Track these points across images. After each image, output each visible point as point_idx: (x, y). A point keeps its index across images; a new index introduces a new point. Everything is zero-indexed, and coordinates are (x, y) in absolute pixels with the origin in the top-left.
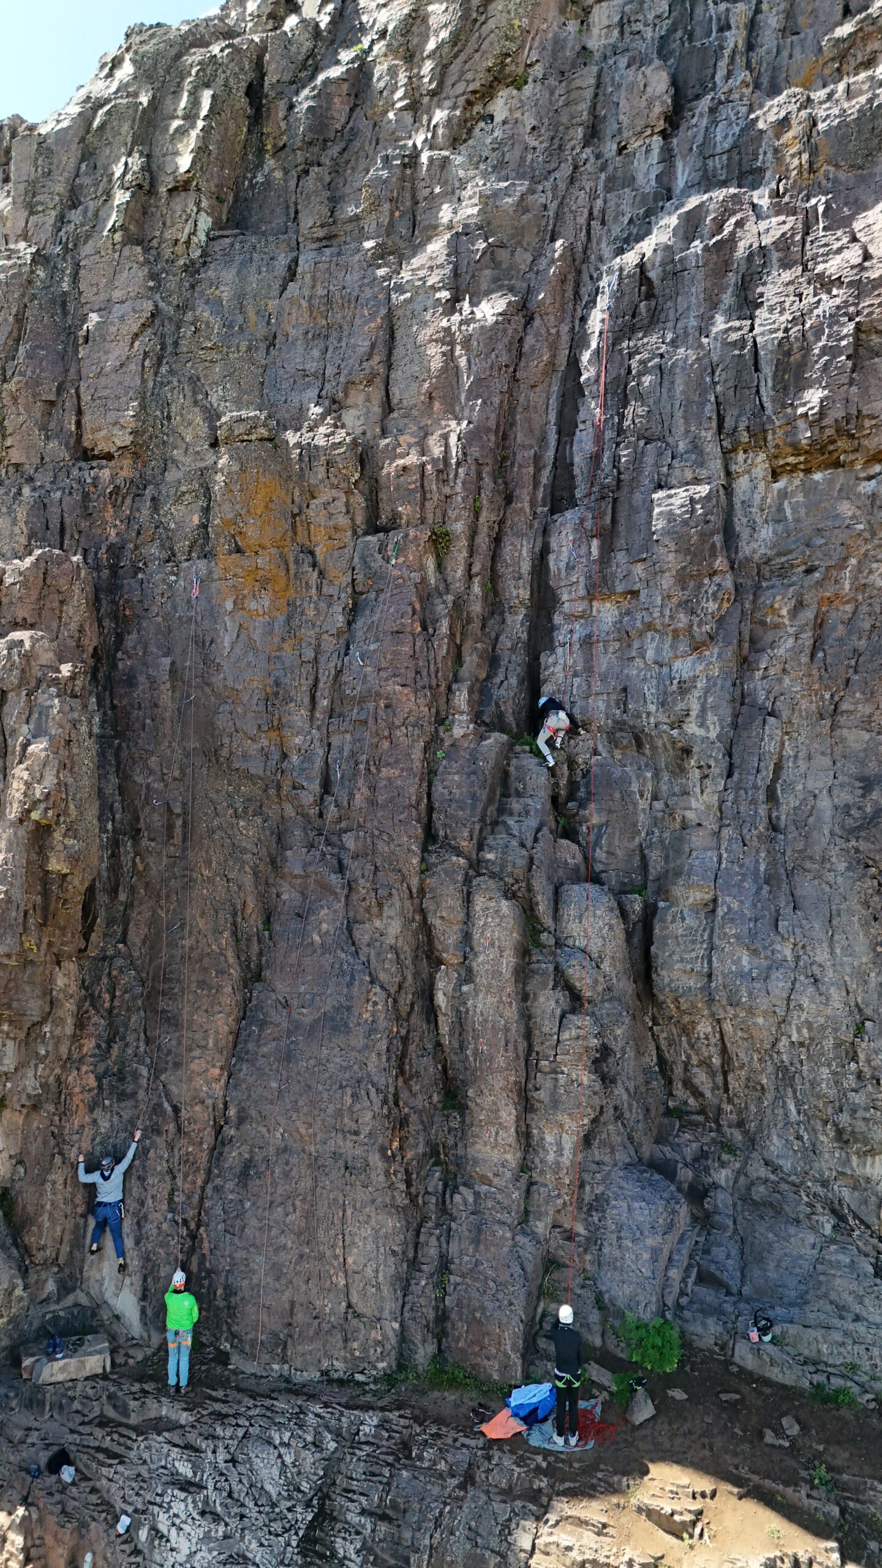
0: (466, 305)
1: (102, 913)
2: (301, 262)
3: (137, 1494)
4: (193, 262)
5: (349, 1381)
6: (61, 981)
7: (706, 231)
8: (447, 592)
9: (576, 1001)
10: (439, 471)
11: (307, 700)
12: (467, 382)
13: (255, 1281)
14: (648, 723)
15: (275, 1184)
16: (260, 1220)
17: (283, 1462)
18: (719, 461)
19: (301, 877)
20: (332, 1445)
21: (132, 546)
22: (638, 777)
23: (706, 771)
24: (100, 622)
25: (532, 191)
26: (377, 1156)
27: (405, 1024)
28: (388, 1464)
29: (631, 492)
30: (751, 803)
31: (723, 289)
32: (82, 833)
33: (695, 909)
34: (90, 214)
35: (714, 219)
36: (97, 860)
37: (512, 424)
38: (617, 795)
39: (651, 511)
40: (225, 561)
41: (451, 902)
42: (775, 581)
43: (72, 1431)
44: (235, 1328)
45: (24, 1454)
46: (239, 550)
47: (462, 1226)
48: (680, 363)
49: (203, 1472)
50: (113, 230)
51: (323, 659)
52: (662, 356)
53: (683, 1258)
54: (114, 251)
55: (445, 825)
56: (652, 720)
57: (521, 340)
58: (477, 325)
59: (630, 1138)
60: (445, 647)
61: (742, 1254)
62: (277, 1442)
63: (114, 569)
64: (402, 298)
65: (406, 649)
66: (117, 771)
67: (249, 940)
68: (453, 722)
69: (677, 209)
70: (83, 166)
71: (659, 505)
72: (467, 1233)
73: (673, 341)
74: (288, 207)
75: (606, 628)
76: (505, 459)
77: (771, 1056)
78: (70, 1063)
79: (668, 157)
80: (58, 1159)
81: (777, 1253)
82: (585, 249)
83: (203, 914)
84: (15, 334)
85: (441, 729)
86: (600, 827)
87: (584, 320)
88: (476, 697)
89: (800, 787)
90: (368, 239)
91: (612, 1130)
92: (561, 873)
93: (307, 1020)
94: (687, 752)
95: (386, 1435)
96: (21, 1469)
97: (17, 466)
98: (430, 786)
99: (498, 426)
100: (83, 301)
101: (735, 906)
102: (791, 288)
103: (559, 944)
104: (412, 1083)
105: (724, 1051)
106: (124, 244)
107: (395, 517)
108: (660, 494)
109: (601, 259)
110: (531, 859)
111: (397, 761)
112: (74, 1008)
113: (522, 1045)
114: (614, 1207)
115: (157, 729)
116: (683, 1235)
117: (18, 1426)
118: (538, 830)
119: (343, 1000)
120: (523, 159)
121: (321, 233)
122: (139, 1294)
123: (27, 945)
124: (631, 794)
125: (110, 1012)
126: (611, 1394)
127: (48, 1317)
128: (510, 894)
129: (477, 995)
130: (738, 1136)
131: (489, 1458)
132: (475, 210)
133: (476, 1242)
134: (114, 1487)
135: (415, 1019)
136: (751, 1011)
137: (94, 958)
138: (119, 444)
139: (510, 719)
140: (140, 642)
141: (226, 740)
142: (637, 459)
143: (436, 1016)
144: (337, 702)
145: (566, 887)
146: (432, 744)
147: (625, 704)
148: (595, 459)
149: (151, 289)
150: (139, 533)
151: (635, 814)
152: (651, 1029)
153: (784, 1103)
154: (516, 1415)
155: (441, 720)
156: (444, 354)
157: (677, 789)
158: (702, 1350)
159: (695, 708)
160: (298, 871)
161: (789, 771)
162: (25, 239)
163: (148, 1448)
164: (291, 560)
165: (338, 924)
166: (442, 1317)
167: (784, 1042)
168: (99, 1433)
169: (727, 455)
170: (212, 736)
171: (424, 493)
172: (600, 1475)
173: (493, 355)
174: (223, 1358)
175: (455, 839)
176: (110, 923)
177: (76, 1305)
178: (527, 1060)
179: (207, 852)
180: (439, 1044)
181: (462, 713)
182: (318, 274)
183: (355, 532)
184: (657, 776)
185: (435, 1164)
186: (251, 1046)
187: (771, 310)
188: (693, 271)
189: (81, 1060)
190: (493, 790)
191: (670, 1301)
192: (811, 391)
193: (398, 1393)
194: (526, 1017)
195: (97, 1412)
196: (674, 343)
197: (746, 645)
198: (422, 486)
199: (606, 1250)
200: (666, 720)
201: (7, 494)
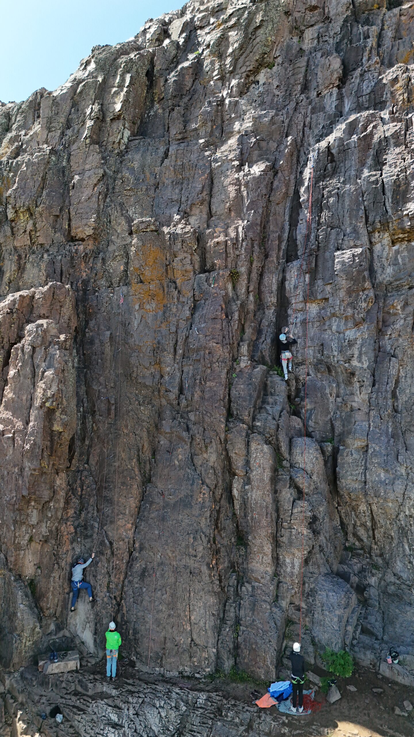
0: (246, 167)
1: (78, 450)
2: (170, 149)
3: (92, 729)
4: (121, 151)
5: (192, 677)
6: (58, 482)
7: (359, 131)
8: (238, 299)
9: (300, 494)
10: (234, 244)
11: (172, 350)
12: (247, 202)
13: (147, 627)
14: (333, 361)
15: (157, 580)
16: (150, 597)
17: (161, 716)
18: (366, 237)
19: (169, 433)
20: (184, 708)
21: (93, 280)
22: (329, 386)
23: (362, 383)
24: (78, 315)
25: (277, 115)
26: (205, 567)
27: (218, 504)
28: (211, 718)
29: (325, 252)
30: (384, 399)
31: (367, 157)
32: (69, 413)
33: (357, 450)
34: (75, 131)
35: (363, 125)
36: (76, 425)
37: (268, 222)
38: (319, 395)
39: (334, 261)
40: (135, 287)
41: (240, 446)
42: (394, 293)
43: (62, 697)
44: (138, 650)
45: (39, 708)
46: (141, 282)
47: (246, 603)
48: (347, 192)
49: (123, 719)
50: (86, 138)
51: (179, 331)
52: (338, 189)
53: (354, 621)
54: (86, 147)
55: (237, 409)
56: (336, 359)
57: (272, 183)
58: (251, 176)
59: (327, 561)
60: (236, 325)
61: (383, 619)
62: (158, 706)
63: (85, 291)
64: (217, 165)
65: (218, 326)
66: (85, 384)
67: (145, 463)
68: (240, 360)
69: (345, 121)
70: (73, 110)
71: (338, 258)
72: (248, 606)
73: (344, 182)
74: (164, 125)
75: (313, 316)
76: (264, 237)
77: (396, 522)
78: (63, 520)
79: (341, 98)
80: (56, 566)
81: (401, 620)
82: (302, 141)
83: (124, 451)
84: (41, 186)
85: (235, 363)
86: (311, 410)
87: (301, 173)
88: (251, 348)
89: (408, 391)
90: (201, 139)
91: (318, 557)
92: (292, 432)
93: (172, 502)
94: (353, 374)
95: (210, 704)
96: (38, 715)
97: (42, 245)
98: (229, 390)
99: (261, 222)
100: (72, 170)
101: (377, 448)
102: (400, 156)
103: (291, 466)
104: (222, 532)
105: (373, 519)
106: (90, 144)
107: (213, 265)
108: (338, 253)
109: (309, 145)
110: (278, 425)
111: (214, 379)
112: (64, 494)
113: (274, 515)
114: (320, 595)
115: (103, 364)
116: (354, 609)
117: (36, 694)
118: (281, 412)
119: (189, 492)
120: (272, 100)
121: (180, 137)
122: (93, 632)
123: (43, 465)
124: (326, 394)
125: (81, 496)
126: (319, 687)
127: (51, 642)
128: (268, 442)
129: (252, 490)
130: (380, 561)
131: (260, 717)
132: (251, 124)
133: (253, 610)
134: (81, 725)
135: (223, 502)
136: (385, 500)
137: (74, 471)
138: (87, 234)
139: (268, 359)
140: (96, 324)
141: (135, 369)
142: (327, 237)
143: (233, 500)
144: (186, 351)
145: (295, 439)
146: (231, 370)
147: (322, 352)
148: (307, 237)
149: (102, 164)
150: (96, 275)
151: (328, 404)
152: (337, 508)
153: (403, 545)
154: (273, 696)
155: (235, 359)
156: (236, 190)
157: (348, 392)
158: (363, 667)
159: (356, 353)
160: (168, 430)
161: (403, 384)
162: (47, 144)
163: (97, 706)
164: (165, 286)
165: (187, 456)
166: (237, 647)
167: (402, 515)
168: (74, 698)
169: (370, 234)
170: (129, 367)
171: (227, 254)
172: (314, 727)
173: (259, 190)
174: (132, 664)
175: (241, 415)
176: (81, 455)
177: (64, 636)
178: (277, 523)
179: (126, 421)
180: (234, 514)
181: (244, 356)
182: (178, 155)
183: (195, 273)
184: (338, 386)
185: (233, 572)
186: (146, 513)
187: (390, 166)
188: (353, 149)
189: (67, 519)
190: (259, 393)
191: (348, 642)
192: (410, 203)
193: (216, 684)
194: (276, 501)
195: (73, 688)
196: (344, 183)
197: (381, 323)
198: (226, 251)
199: (316, 616)
200: (342, 359)
201: (37, 257)
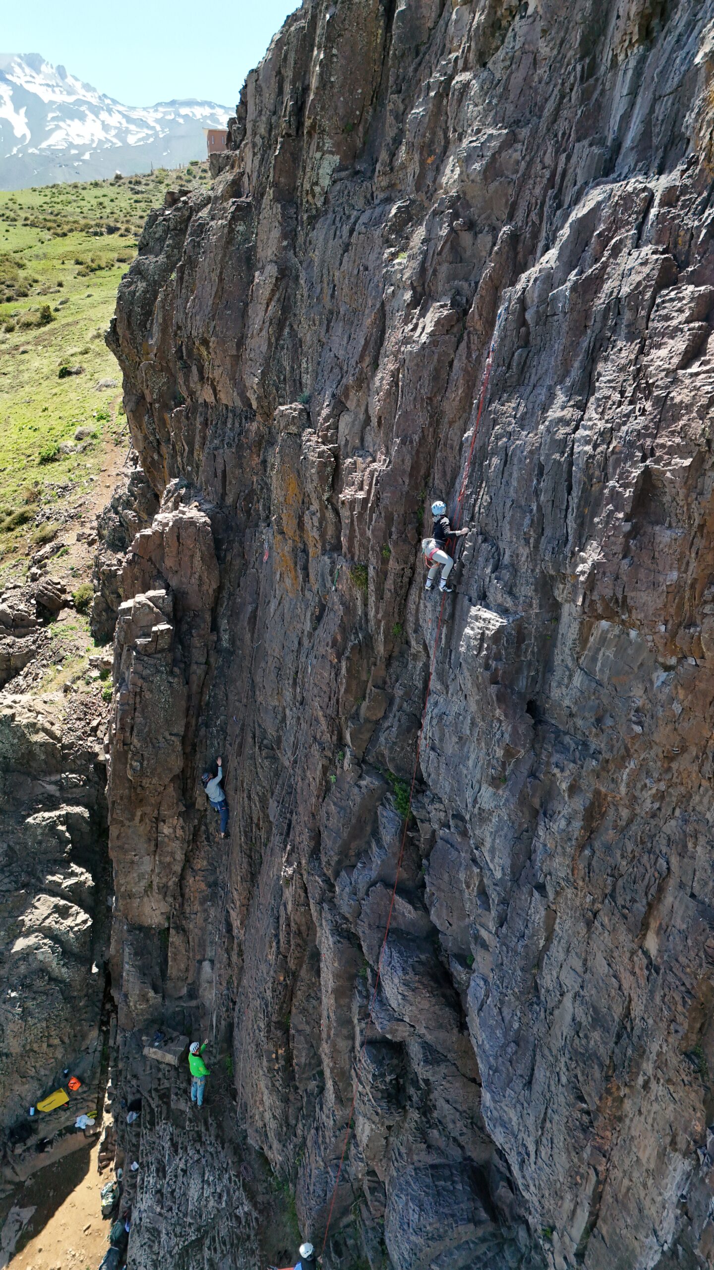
2: (357, 225)
6: (166, 831)
7: (587, 255)
11: (291, 682)
17: (202, 1193)
20: (224, 1205)
27: (291, 976)
29: (465, 593)
31: (576, 353)
38: (446, 877)
40: (276, 538)
46: (283, 531)
48: (519, 452)
51: (302, 652)
52: (510, 435)
54: (270, 208)
57: (451, 363)
58: (412, 346)
62: (206, 1178)
64: (389, 291)
65: (327, 675)
66: (225, 684)
68: (346, 753)
73: (522, 418)
76: (425, 499)
78: (192, 871)
79: (635, 87)
85: (337, 756)
88: (365, 736)
95: (244, 1223)
97: (226, 406)
100: (258, 256)
102: (621, 378)
106: (274, 200)
108: (474, 610)
112: (181, 845)
121: (385, 182)
124: (458, 882)
127: (178, 1009)
137: (203, 811)
140: (245, 585)
149: (285, 248)
156: (392, 374)
166: (297, 1176)
171: (353, 529)
174: (235, 1094)
175: (322, 860)
181: (349, 749)
183: (324, 547)
185: (320, 1072)
187: (598, 405)
192: (594, 544)
193: (276, 1197)
196: (522, 421)
